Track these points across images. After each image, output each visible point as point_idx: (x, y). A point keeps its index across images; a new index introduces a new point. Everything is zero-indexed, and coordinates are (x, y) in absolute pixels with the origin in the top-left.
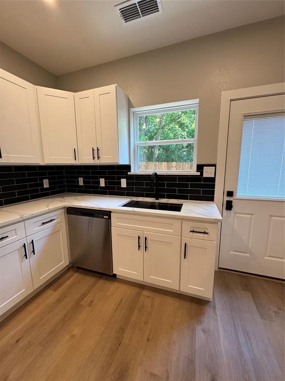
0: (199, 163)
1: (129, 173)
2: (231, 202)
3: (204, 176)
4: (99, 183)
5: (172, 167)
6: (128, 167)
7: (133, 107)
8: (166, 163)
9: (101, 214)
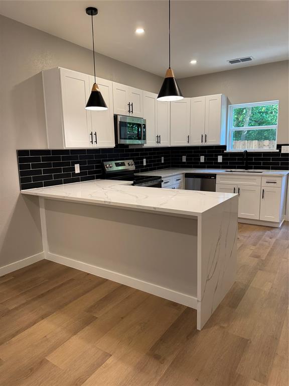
0: (279, 143)
1: (225, 151)
3: (282, 152)
4: (199, 159)
5: (264, 145)
6: (224, 147)
7: (231, 104)
8: (257, 141)
9: (209, 176)
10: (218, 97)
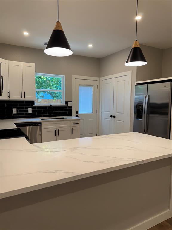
0: (66, 101)
1: (34, 105)
2: (77, 115)
3: (68, 106)
4: (12, 111)
6: (33, 102)
9: (37, 124)
10: (33, 65)
